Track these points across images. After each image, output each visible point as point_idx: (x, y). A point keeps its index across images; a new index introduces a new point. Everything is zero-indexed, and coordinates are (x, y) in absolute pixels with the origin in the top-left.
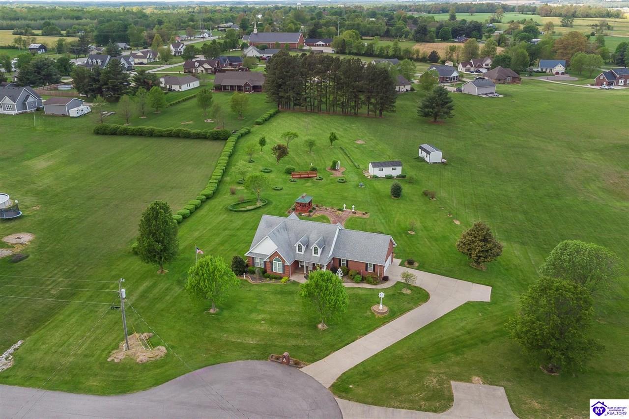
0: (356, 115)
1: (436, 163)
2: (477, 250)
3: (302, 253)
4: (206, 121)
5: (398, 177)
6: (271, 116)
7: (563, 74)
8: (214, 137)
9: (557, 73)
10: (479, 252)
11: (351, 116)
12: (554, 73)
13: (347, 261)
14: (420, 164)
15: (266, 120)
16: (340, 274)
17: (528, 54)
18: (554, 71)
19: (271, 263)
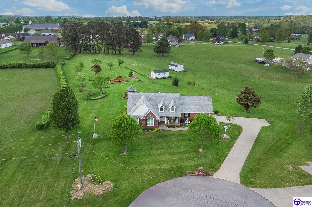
0: (120, 54)
1: (180, 71)
2: (252, 101)
3: (163, 112)
4: (32, 60)
5: (168, 78)
6: (73, 56)
7: (194, 40)
8: (45, 66)
9: (192, 40)
10: (253, 101)
11: (118, 54)
12: (191, 40)
13: (189, 114)
14: (172, 72)
15: (71, 58)
16: (188, 122)
17: (179, 31)
18: (190, 39)
19: (146, 120)
